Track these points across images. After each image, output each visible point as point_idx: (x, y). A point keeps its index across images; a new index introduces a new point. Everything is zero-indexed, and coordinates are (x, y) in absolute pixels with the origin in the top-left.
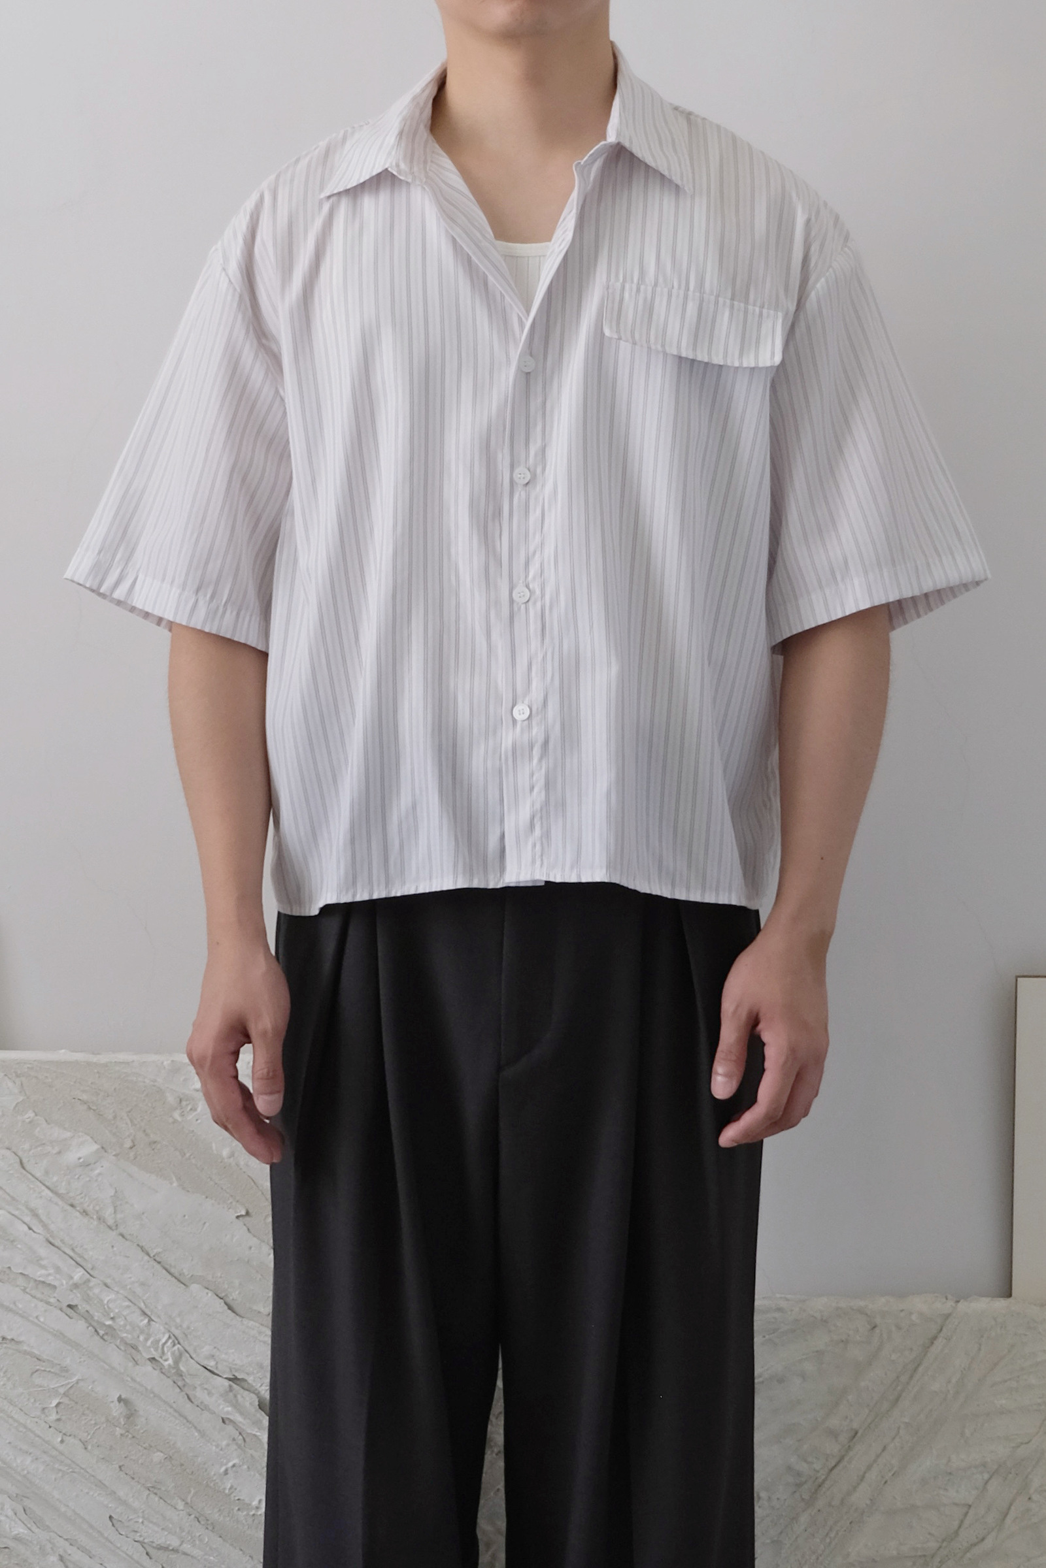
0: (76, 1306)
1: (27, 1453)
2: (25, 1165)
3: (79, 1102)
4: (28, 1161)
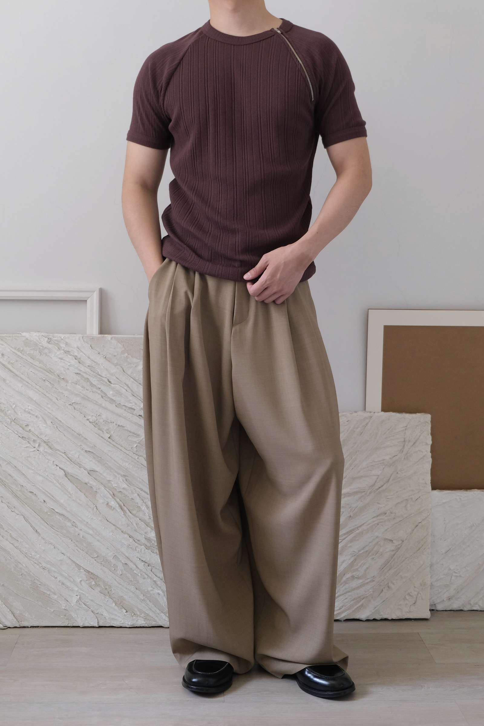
1: (126, 461)
4: (126, 369)
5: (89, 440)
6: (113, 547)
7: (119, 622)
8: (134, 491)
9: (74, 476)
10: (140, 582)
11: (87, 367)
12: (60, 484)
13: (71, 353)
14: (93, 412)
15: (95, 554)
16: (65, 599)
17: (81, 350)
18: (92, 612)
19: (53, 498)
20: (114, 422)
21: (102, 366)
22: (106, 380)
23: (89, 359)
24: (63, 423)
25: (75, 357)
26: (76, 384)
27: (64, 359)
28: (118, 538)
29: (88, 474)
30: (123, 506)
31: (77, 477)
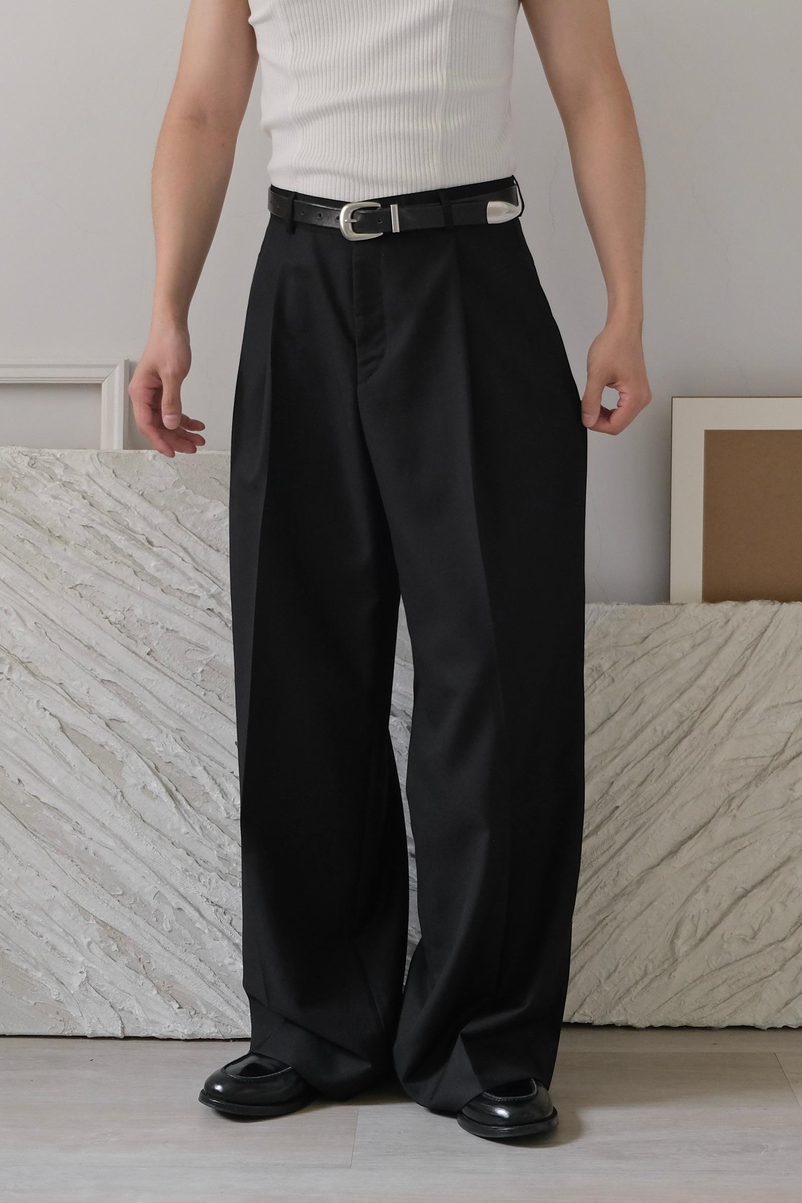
0: (213, 609)
1: (182, 701)
2: (180, 521)
3: (214, 480)
4: (182, 517)
5: (109, 658)
6: (153, 873)
7: (165, 1028)
8: (197, 761)
9: (79, 730)
10: (207, 947)
11: (107, 513)
12: (50, 746)
13: (74, 486)
14: (116, 603)
15: (118, 888)
16: (57, 979)
17: (94, 481)
18: (111, 1006)
19: (35, 774)
20: (158, 623)
21: (136, 510)
22: (142, 539)
23: (111, 498)
24: (57, 624)
25: (83, 494)
26: (84, 547)
27: (60, 497)
28: (164, 857)
29: (107, 727)
30: (176, 792)
31: (85, 733)
